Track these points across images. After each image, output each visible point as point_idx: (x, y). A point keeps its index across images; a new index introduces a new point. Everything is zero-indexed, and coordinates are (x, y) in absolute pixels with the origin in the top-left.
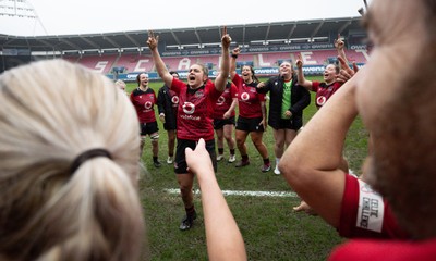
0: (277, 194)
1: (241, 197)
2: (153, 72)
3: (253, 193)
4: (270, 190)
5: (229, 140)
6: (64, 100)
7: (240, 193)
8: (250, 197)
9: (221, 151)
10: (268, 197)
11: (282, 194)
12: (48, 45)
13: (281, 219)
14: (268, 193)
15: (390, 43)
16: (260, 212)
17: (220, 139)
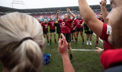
0: (87, 50)
1: (78, 51)
2: (55, 18)
3: (81, 50)
4: (85, 49)
5: (75, 36)
6: (16, 24)
7: (78, 50)
8: (80, 51)
9: (72, 39)
10: (85, 51)
11: (88, 50)
12: (27, 11)
13: (88, 56)
14: (85, 50)
15: (118, 7)
16: (82, 55)
17: (72, 36)
